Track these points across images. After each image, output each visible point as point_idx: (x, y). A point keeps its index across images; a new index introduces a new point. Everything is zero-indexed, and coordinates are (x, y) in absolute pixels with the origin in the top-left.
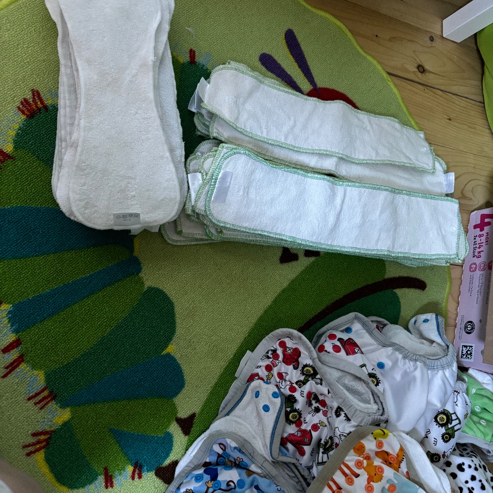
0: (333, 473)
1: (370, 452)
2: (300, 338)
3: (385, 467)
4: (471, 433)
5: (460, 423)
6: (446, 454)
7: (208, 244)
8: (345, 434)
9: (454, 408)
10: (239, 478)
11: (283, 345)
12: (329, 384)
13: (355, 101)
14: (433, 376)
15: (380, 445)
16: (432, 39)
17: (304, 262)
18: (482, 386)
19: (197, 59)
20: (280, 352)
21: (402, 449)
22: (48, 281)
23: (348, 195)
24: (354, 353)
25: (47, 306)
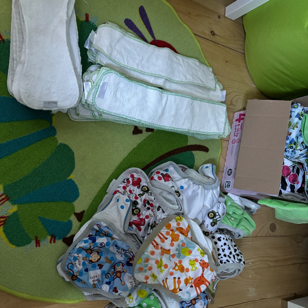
0: (155, 237)
1: (173, 228)
2: (141, 173)
3: (180, 235)
4: (226, 223)
5: (220, 217)
6: (212, 232)
7: (93, 122)
8: (161, 219)
9: (218, 210)
10: (107, 241)
11: (132, 176)
12: (155, 195)
13: (176, 49)
14: (207, 193)
15: (179, 224)
16: (219, 17)
17: (145, 134)
18: (234, 201)
19: (90, 19)
20: (131, 180)
21: (189, 226)
22: (5, 137)
23: (169, 99)
24: (168, 180)
25: (4, 150)
